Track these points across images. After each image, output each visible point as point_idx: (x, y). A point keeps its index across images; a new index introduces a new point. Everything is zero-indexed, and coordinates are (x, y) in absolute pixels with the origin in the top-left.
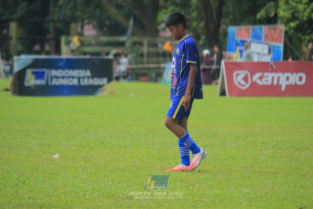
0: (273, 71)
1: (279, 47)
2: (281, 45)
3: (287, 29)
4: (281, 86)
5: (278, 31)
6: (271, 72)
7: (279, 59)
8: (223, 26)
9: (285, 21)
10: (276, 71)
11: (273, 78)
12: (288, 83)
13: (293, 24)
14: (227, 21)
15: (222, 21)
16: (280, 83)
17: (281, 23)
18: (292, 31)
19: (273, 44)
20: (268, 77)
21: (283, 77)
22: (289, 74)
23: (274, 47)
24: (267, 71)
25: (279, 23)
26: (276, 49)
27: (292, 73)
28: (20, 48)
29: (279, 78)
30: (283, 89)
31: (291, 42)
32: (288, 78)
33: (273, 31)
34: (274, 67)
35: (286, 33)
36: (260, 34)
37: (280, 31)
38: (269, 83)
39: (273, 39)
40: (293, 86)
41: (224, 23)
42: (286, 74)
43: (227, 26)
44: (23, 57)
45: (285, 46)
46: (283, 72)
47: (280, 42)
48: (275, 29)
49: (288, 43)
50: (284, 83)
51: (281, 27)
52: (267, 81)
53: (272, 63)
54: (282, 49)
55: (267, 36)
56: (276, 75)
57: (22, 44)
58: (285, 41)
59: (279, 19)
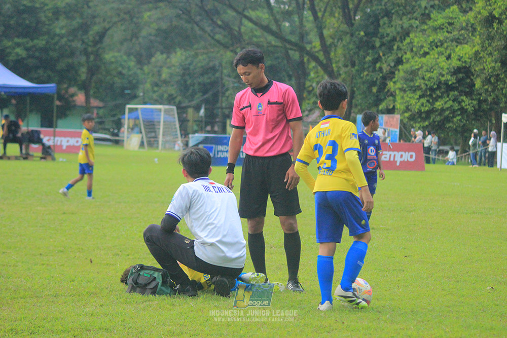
0: (390, 150)
1: (396, 132)
2: (398, 130)
3: (402, 118)
4: (396, 162)
5: (395, 119)
6: (389, 151)
7: (396, 140)
8: (353, 115)
9: (401, 112)
10: (393, 150)
11: (390, 155)
12: (402, 160)
13: (407, 115)
14: (356, 111)
15: (352, 111)
16: (396, 159)
17: (398, 114)
18: (406, 120)
19: (391, 129)
20: (386, 154)
21: (398, 154)
22: (403, 153)
23: (392, 131)
24: (386, 150)
25: (396, 113)
26: (393, 133)
27: (405, 152)
28: (195, 128)
29: (395, 156)
30: (398, 164)
31: (405, 128)
32: (401, 156)
33: (391, 119)
34: (392, 147)
35: (401, 121)
36: (382, 121)
37: (397, 119)
38: (387, 159)
39: (391, 125)
40: (405, 162)
41: (354, 112)
42: (400, 153)
43: (356, 114)
44: (197, 135)
45: (401, 131)
46: (398, 151)
47: (397, 128)
48: (393, 118)
49: (402, 128)
50: (398, 160)
51: (397, 117)
52: (385, 158)
53: (390, 144)
54: (398, 133)
55: (387, 123)
56: (392, 153)
57: (198, 125)
58: (400, 127)
59: (396, 110)
